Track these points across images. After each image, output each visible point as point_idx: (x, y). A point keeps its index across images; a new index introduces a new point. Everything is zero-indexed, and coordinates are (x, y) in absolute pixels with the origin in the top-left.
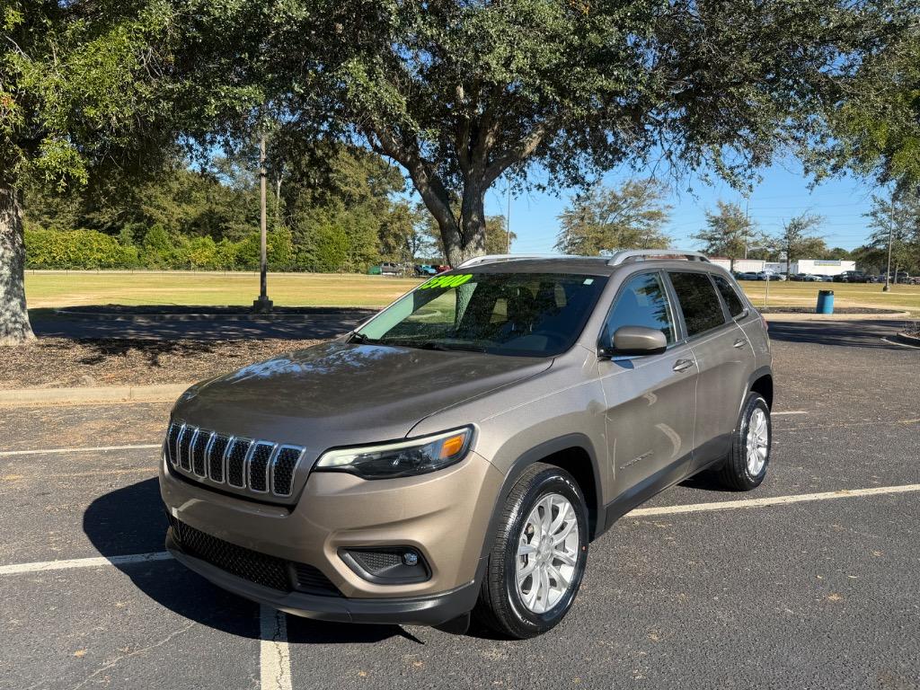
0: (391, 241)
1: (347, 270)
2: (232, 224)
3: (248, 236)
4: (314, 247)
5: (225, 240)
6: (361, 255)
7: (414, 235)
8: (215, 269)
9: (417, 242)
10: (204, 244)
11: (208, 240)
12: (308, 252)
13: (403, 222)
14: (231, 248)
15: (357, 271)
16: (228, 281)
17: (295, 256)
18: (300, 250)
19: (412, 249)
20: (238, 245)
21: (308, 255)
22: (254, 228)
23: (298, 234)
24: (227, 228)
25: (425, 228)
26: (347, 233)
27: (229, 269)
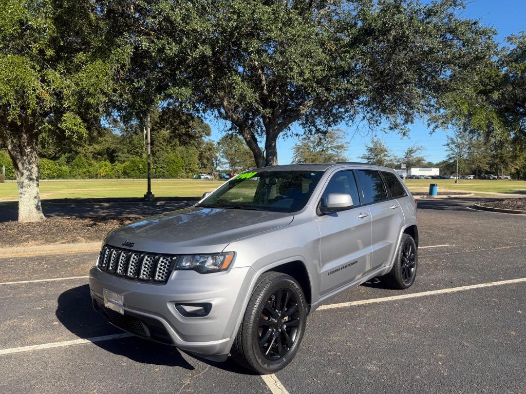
0: (205, 161)
1: (182, 177)
2: (120, 154)
3: (129, 160)
4: (164, 165)
5: (116, 162)
6: (190, 169)
7: (216, 159)
8: (111, 178)
9: (218, 162)
10: (106, 165)
11: (108, 163)
12: (161, 168)
13: (211, 152)
14: (120, 166)
15: (188, 177)
16: (120, 184)
17: (154, 170)
18: (157, 167)
19: (215, 165)
20: (123, 165)
21: (162, 170)
22: (132, 156)
23: (156, 159)
24: (117, 156)
25: (222, 154)
26: (182, 158)
27: (119, 178)
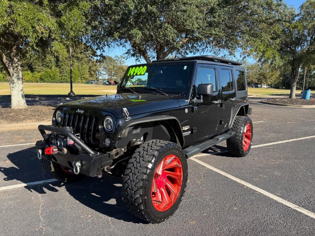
0: (93, 73)
1: (78, 82)
2: (37, 67)
3: (43, 71)
4: (67, 75)
5: (35, 72)
6: (83, 77)
7: (98, 71)
8: (32, 82)
9: (100, 73)
10: (28, 74)
11: (29, 72)
12: (65, 76)
13: (96, 67)
14: (38, 75)
15: (82, 83)
16: (40, 86)
17: (60, 78)
18: (62, 76)
19: (98, 76)
20: (40, 74)
21: (65, 77)
22: (45, 68)
23: (61, 70)
24: (35, 68)
25: (102, 69)
26: (78, 70)
27: (38, 82)
